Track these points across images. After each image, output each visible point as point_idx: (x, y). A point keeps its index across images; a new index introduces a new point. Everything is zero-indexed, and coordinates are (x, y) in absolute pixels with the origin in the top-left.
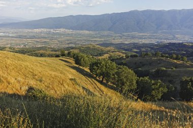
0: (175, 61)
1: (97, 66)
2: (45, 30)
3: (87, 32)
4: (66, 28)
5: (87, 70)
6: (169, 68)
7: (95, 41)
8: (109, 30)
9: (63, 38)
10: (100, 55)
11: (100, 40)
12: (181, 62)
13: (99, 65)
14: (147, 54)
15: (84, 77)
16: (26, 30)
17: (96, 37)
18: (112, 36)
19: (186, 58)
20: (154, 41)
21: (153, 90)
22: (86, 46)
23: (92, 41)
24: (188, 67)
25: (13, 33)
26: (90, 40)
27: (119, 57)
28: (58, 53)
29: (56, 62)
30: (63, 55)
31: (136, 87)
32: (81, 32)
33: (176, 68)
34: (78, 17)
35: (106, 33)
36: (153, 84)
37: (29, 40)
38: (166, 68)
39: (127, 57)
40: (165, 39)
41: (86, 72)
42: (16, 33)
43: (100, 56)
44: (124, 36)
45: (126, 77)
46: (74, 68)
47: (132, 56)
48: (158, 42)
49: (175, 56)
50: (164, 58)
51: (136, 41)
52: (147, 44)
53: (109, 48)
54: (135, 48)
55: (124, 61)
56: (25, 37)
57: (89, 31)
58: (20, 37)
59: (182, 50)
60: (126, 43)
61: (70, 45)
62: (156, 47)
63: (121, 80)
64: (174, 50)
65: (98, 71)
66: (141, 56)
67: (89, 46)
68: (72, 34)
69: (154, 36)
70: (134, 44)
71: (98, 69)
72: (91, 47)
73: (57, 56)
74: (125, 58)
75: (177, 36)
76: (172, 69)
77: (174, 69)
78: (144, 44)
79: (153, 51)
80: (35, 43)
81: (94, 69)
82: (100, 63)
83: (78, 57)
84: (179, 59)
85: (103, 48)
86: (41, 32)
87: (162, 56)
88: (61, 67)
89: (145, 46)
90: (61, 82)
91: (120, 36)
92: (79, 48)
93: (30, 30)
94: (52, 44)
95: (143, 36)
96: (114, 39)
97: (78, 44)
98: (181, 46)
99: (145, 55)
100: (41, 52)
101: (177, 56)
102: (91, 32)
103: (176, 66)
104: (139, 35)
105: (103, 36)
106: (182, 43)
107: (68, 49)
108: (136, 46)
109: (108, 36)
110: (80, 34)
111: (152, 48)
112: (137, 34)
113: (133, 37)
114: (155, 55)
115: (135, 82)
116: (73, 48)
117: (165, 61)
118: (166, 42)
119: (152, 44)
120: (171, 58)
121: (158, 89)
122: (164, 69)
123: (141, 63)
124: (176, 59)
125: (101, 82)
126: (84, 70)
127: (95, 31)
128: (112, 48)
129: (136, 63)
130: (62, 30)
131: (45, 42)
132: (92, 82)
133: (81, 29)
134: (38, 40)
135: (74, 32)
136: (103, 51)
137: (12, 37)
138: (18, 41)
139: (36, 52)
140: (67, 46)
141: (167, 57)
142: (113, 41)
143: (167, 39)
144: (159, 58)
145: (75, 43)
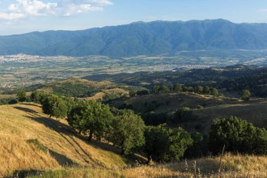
0: (203, 96)
1: (80, 114)
3: (64, 58)
5: (64, 121)
6: (195, 107)
7: (80, 72)
8: (101, 53)
9: (23, 71)
10: (89, 94)
12: (210, 97)
13: (82, 112)
14: (161, 89)
15: (57, 135)
17: (80, 67)
18: (107, 63)
19: (216, 91)
20: (170, 68)
21: (172, 143)
22: (65, 81)
23: (73, 72)
24: (220, 103)
26: (69, 72)
27: (119, 96)
28: (14, 96)
29: (7, 113)
30: (22, 99)
31: (144, 143)
32: (55, 58)
33: (204, 105)
34: (48, 35)
35: (96, 58)
36: (171, 135)
38: (191, 107)
39: (132, 95)
40: (186, 64)
41: (62, 125)
43: (90, 96)
44: (125, 61)
45: (126, 128)
46: (40, 120)
47: (139, 93)
48: (176, 69)
49: (201, 88)
50: (186, 93)
51: (144, 69)
52: (161, 73)
53: (102, 83)
54: (143, 80)
55: (128, 103)
57: (68, 56)
59: (211, 79)
60: (130, 72)
61: (38, 82)
62: (174, 77)
63: (119, 133)
64: (200, 80)
65: (82, 122)
66: (153, 92)
67: (70, 81)
68: (38, 62)
69: (170, 60)
70: (142, 73)
71: (81, 118)
72: (73, 82)
73: (13, 102)
74: (129, 96)
75: (203, 58)
76: (199, 108)
77: (202, 108)
78: (156, 73)
79: (171, 84)
81: (75, 119)
82: (84, 109)
83: (47, 100)
84: (208, 93)
85: (93, 83)
87: (184, 90)
88: (16, 121)
89: (158, 75)
90: (9, 148)
91: (119, 62)
92: (53, 86)
95: (154, 60)
96: (110, 68)
97: (51, 79)
98: (209, 73)
99: (159, 90)
101: (205, 88)
102: (71, 58)
103: (204, 103)
104: (149, 60)
105: (92, 63)
106: (210, 69)
107: (33, 88)
108: (144, 76)
109: (100, 63)
110: (53, 63)
111: (169, 79)
112: (144, 58)
113: (140, 63)
114: (174, 89)
115: (141, 135)
116: (41, 86)
117: (188, 97)
118: (189, 67)
119: (168, 73)
120: (197, 91)
121: (178, 141)
122: (188, 109)
123: (153, 102)
124: (204, 92)
125: (88, 141)
126: (58, 122)
127: (77, 55)
128: (107, 83)
129: (146, 104)
130: (21, 57)
132: (71, 141)
133: (55, 53)
135: (43, 59)
136: (94, 88)
140: (31, 83)
141: (191, 91)
142: (109, 70)
143: (189, 63)
144: (179, 92)
145: (45, 78)
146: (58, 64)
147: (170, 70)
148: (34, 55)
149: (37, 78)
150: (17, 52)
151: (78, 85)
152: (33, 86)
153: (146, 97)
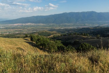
0: (84, 36)
2: (20, 24)
3: (42, 24)
4: (31, 23)
8: (53, 23)
9: (30, 28)
10: (49, 35)
11: (49, 28)
12: (86, 37)
15: (32, 47)
16: (10, 25)
17: (47, 27)
20: (75, 27)
23: (45, 29)
24: (89, 39)
25: (2, 27)
26: (43, 28)
32: (39, 24)
37: (12, 30)
42: (4, 26)
47: (64, 35)
48: (77, 28)
49: (83, 34)
50: (79, 35)
51: (67, 28)
53: (53, 32)
55: (60, 38)
56: (9, 28)
57: (43, 23)
58: (6, 28)
59: (88, 31)
64: (84, 31)
66: (68, 35)
67: (43, 31)
68: (34, 26)
74: (60, 36)
75: (86, 24)
76: (82, 40)
78: (70, 29)
79: (75, 32)
80: (15, 31)
84: (86, 35)
86: (18, 26)
87: (78, 34)
91: (59, 26)
92: (38, 33)
93: (12, 25)
94: (24, 31)
95: (70, 25)
96: (56, 27)
97: (38, 31)
99: (70, 34)
100: (18, 36)
101: (85, 34)
102: (44, 24)
103: (84, 39)
105: (50, 26)
106: (88, 28)
108: (66, 30)
109: (53, 26)
112: (67, 24)
113: (65, 26)
116: (35, 33)
117: (79, 37)
120: (82, 35)
123: (68, 38)
124: (84, 35)
126: (34, 43)
127: (46, 23)
128: (55, 32)
129: (65, 39)
130: (29, 24)
131: (20, 31)
133: (39, 23)
134: (17, 30)
135: (36, 24)
136: (50, 33)
137: (2, 29)
138: (5, 31)
139: (15, 36)
140: (32, 32)
141: (80, 35)
142: (55, 28)
143: (81, 26)
144: (76, 35)
145: (36, 30)
146: (40, 26)
147: (75, 28)
148: (33, 23)
149: (34, 30)
150: (28, 22)
151: (46, 33)
152: (32, 33)
153: (66, 37)
